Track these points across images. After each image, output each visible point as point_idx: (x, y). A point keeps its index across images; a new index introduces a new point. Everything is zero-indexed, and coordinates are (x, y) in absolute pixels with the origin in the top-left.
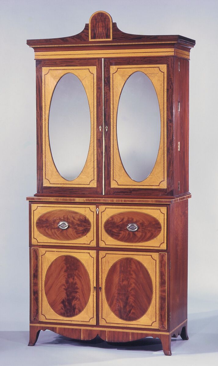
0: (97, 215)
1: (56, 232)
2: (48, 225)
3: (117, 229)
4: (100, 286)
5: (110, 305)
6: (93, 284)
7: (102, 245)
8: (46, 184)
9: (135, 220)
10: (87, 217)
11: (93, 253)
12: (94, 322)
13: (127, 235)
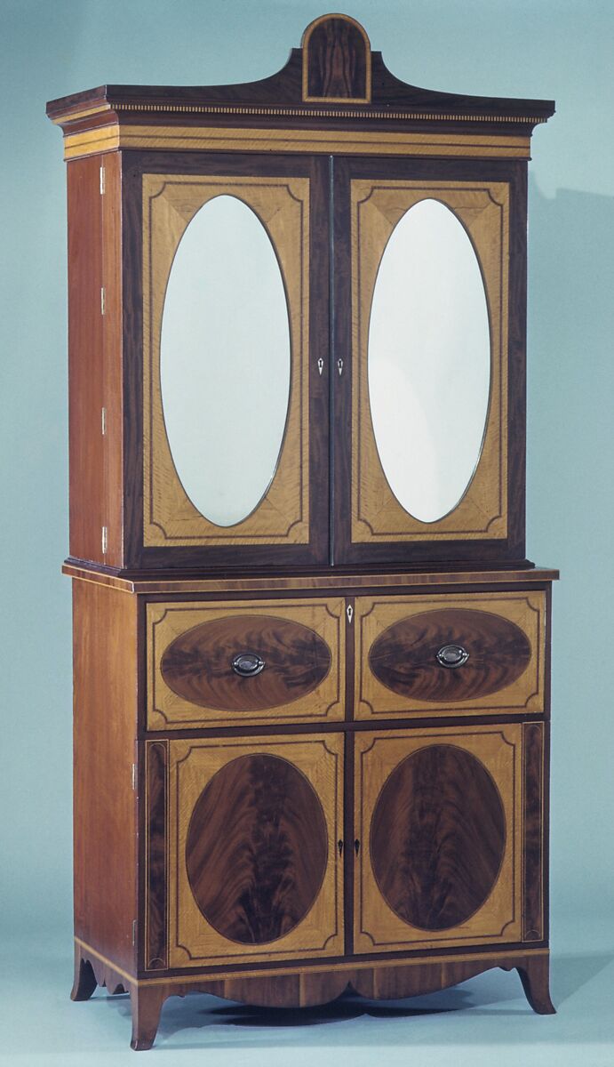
0: (350, 627)
1: (226, 687)
2: (199, 664)
3: (408, 665)
4: (357, 837)
5: (385, 891)
6: (334, 831)
7: (361, 712)
8: (152, 539)
9: (457, 635)
10: (320, 632)
11: (334, 740)
12: (337, 948)
13: (434, 679)
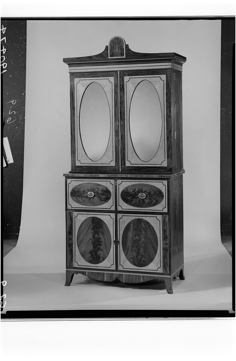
0: (116, 187)
1: (85, 199)
2: (79, 194)
3: (131, 197)
4: (118, 240)
5: (126, 255)
6: (113, 238)
7: (119, 209)
8: (78, 164)
9: (144, 191)
10: (108, 188)
11: (113, 215)
12: (113, 268)
13: (138, 201)
